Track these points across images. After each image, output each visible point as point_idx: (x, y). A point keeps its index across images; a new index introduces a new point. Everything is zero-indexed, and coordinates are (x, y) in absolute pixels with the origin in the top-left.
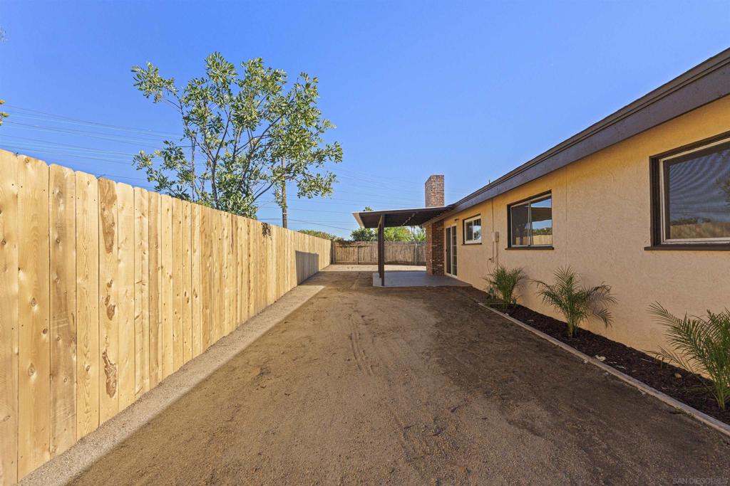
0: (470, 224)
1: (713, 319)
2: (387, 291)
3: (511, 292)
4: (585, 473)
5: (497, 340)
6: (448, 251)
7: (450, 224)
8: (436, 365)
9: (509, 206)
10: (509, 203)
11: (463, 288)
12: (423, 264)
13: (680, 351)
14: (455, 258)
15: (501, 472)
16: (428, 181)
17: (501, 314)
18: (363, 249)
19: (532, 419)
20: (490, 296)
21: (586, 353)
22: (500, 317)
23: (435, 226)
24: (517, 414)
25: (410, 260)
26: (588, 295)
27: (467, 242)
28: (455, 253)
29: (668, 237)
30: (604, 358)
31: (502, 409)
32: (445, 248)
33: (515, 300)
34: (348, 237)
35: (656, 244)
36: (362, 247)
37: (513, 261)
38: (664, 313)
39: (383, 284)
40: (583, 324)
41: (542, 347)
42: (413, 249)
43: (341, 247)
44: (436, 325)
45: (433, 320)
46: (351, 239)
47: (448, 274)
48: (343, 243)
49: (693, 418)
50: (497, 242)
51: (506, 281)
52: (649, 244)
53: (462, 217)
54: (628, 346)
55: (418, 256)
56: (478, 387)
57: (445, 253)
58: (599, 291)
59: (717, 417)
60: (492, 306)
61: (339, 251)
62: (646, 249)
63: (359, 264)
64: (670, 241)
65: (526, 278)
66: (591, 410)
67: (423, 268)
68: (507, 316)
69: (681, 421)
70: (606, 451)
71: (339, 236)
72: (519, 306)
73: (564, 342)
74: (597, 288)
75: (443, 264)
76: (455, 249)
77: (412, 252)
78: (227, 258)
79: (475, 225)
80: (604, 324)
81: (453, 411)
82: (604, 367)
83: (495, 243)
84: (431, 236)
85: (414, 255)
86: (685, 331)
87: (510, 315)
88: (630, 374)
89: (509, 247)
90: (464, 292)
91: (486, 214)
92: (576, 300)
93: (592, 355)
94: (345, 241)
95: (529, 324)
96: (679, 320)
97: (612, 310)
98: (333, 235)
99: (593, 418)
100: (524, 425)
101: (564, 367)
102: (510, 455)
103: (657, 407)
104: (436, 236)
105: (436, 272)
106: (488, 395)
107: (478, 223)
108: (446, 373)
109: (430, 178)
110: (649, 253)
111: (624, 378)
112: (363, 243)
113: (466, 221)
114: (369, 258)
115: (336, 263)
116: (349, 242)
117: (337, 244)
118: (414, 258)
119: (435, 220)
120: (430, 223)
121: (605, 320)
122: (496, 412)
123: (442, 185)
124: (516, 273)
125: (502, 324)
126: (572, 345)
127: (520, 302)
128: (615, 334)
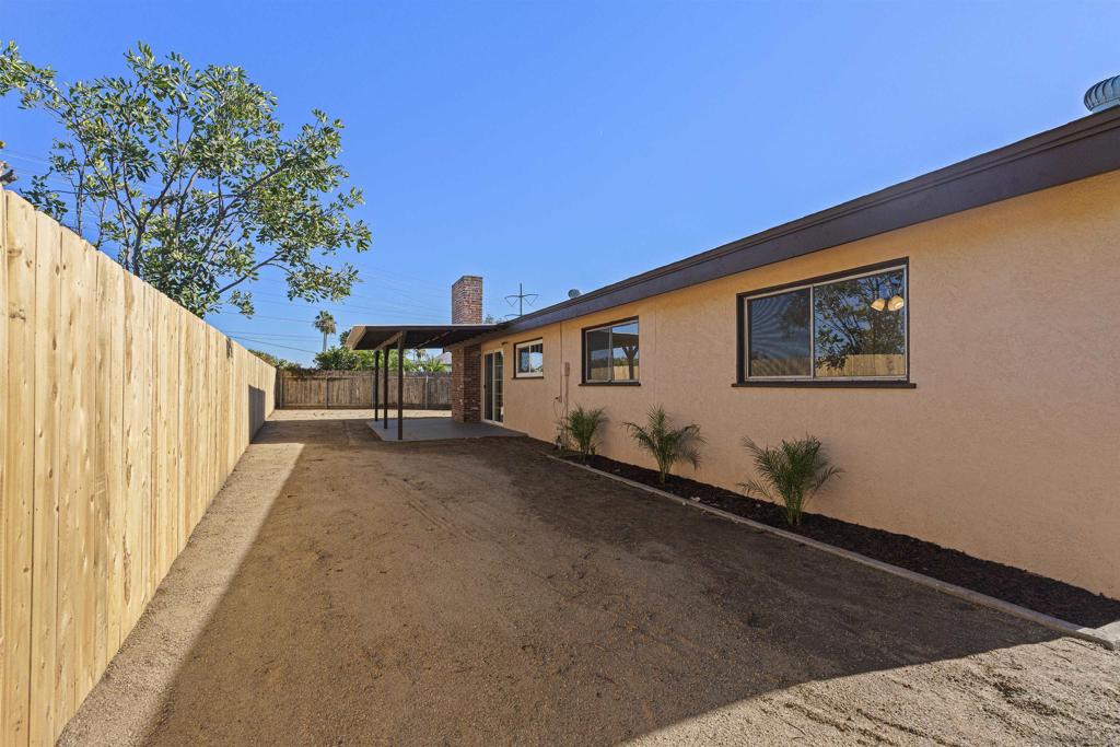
0: (522, 350)
1: (787, 448)
2: (415, 447)
3: (588, 439)
4: (713, 580)
5: (592, 492)
6: (488, 386)
7: (492, 348)
8: (540, 523)
9: (584, 330)
10: (585, 326)
11: (517, 438)
12: (446, 407)
13: (763, 478)
14: (499, 398)
15: (653, 591)
16: (459, 282)
17: (582, 466)
18: (336, 382)
19: (659, 553)
20: (557, 447)
21: (683, 496)
22: (582, 470)
23: (468, 351)
24: (644, 551)
25: (416, 402)
26: (680, 436)
27: (519, 375)
28: (499, 389)
29: (750, 375)
30: (698, 499)
31: (630, 549)
32: (483, 383)
33: (593, 450)
34: (309, 363)
35: (741, 381)
36: (335, 379)
37: (591, 400)
38: (752, 446)
39: (400, 437)
40: (673, 470)
41: (638, 495)
42: (421, 384)
43: (296, 380)
44: (513, 484)
45: (507, 479)
46: (314, 366)
47: (489, 422)
48: (298, 373)
49: (773, 534)
50: (567, 375)
51: (585, 426)
52: (735, 381)
53: (512, 340)
54: (716, 486)
55: (430, 395)
56: (597, 536)
57: (483, 390)
58: (689, 431)
59: (789, 531)
60: (567, 459)
61: (293, 387)
62: (733, 386)
63: (328, 408)
64: (754, 378)
65: (606, 420)
66: (702, 539)
67: (448, 414)
68: (588, 467)
69: (767, 537)
70: (723, 564)
71: (291, 359)
72: (598, 456)
73: (660, 489)
74: (687, 428)
75: (479, 406)
76: (499, 385)
77: (421, 390)
78: (202, 393)
79: (533, 351)
80: (693, 466)
81: (585, 558)
82: (701, 507)
83: (564, 378)
84: (461, 365)
85: (424, 394)
86: (767, 461)
87: (593, 467)
88: (723, 509)
89: (584, 383)
90: (521, 443)
91: (550, 339)
92: (667, 441)
93: (687, 497)
94: (303, 370)
95: (617, 474)
96: (762, 452)
97: (703, 450)
98: (280, 358)
99: (706, 545)
100: (655, 559)
101: (667, 510)
102: (654, 580)
103: (749, 530)
104: (471, 367)
105: (469, 418)
106: (610, 541)
107: (538, 349)
108: (557, 528)
109: (462, 279)
110: (734, 390)
111: (719, 513)
112: (336, 374)
113: (518, 346)
114: (348, 399)
115: (284, 408)
116: (310, 372)
117: (288, 375)
118: (424, 398)
119: (469, 343)
120: (460, 347)
121: (695, 462)
122: (625, 553)
123: (479, 292)
124: (597, 414)
125: (588, 477)
126: (666, 490)
127: (599, 451)
128: (702, 477)
